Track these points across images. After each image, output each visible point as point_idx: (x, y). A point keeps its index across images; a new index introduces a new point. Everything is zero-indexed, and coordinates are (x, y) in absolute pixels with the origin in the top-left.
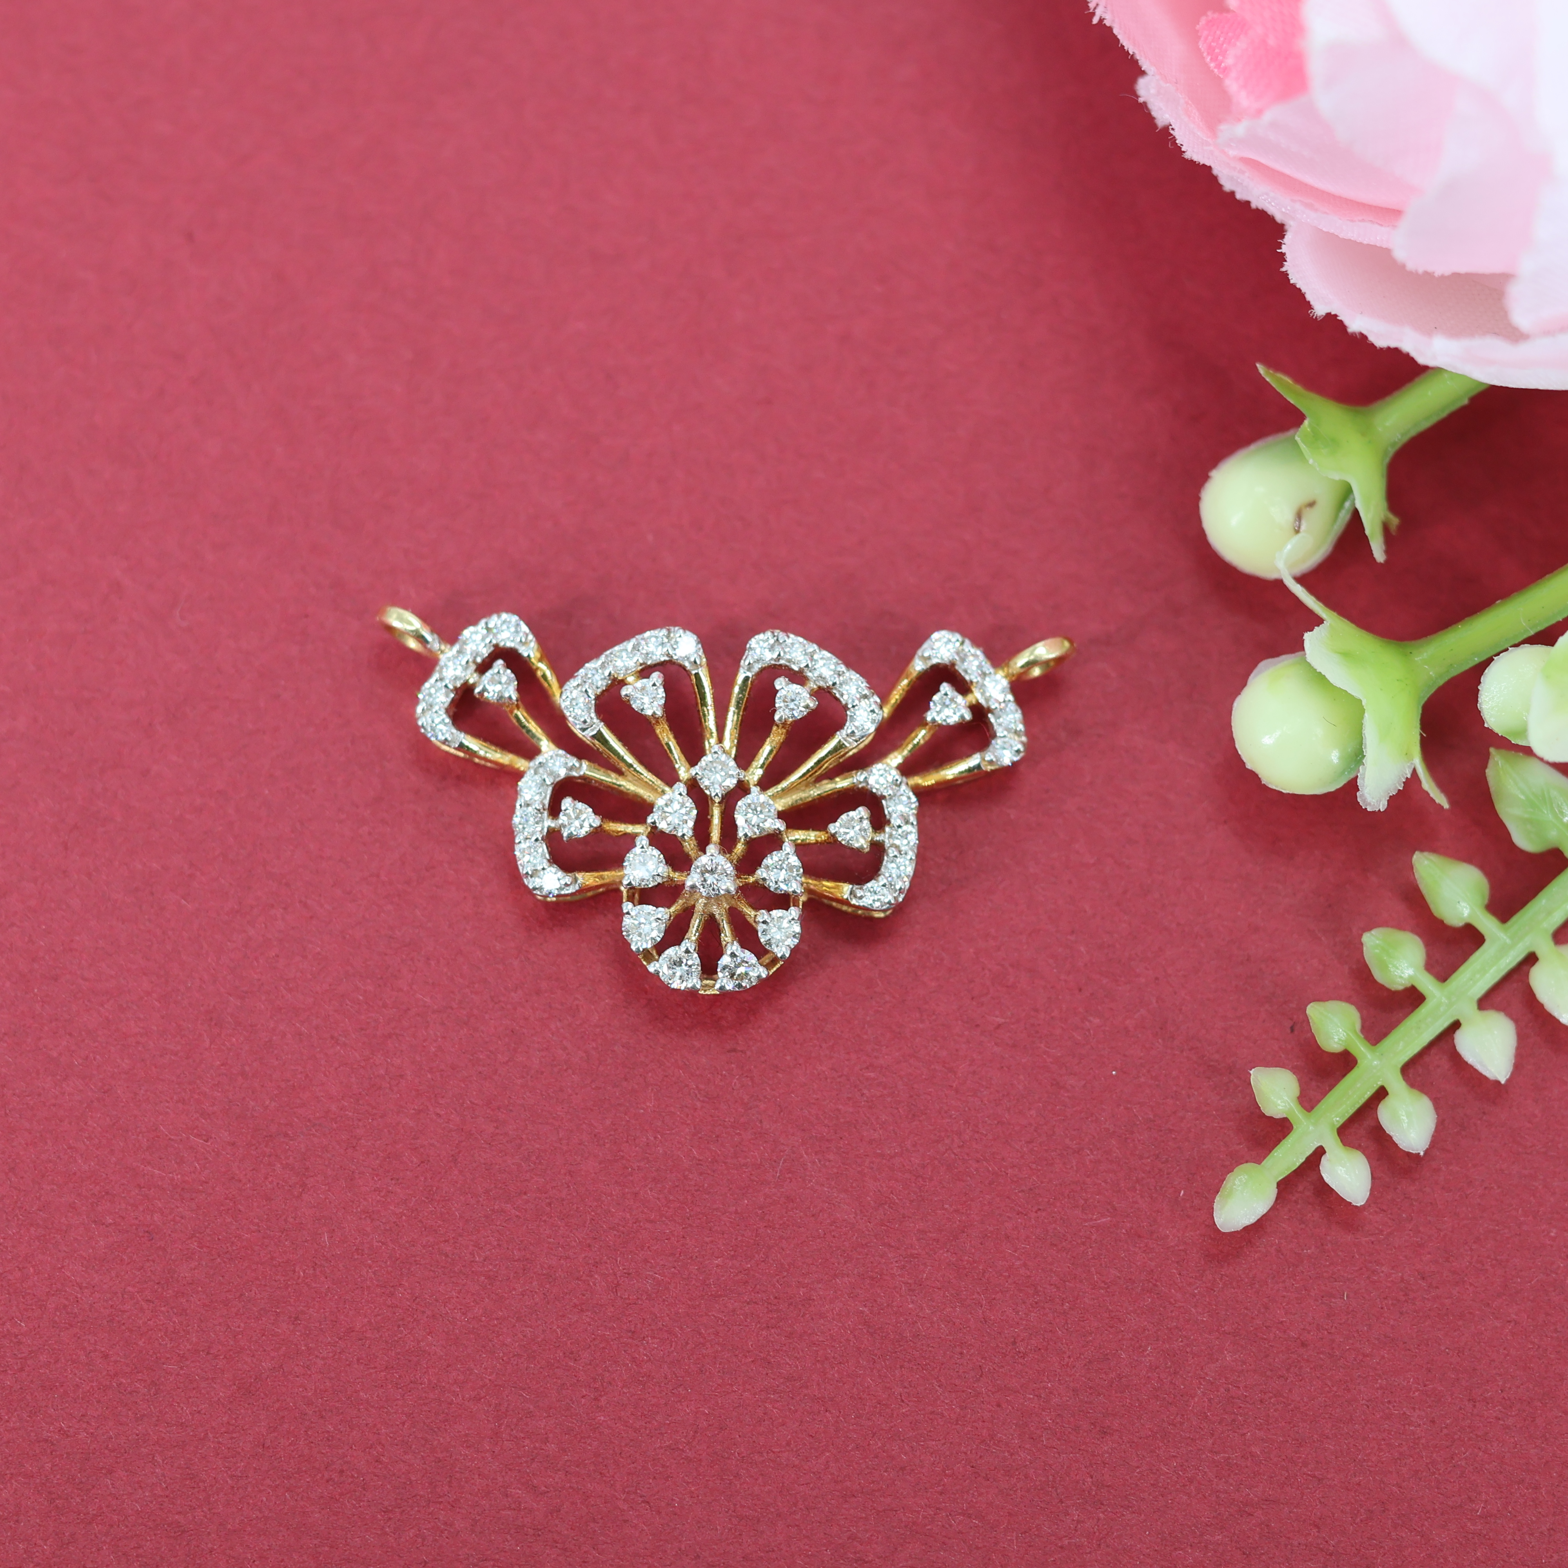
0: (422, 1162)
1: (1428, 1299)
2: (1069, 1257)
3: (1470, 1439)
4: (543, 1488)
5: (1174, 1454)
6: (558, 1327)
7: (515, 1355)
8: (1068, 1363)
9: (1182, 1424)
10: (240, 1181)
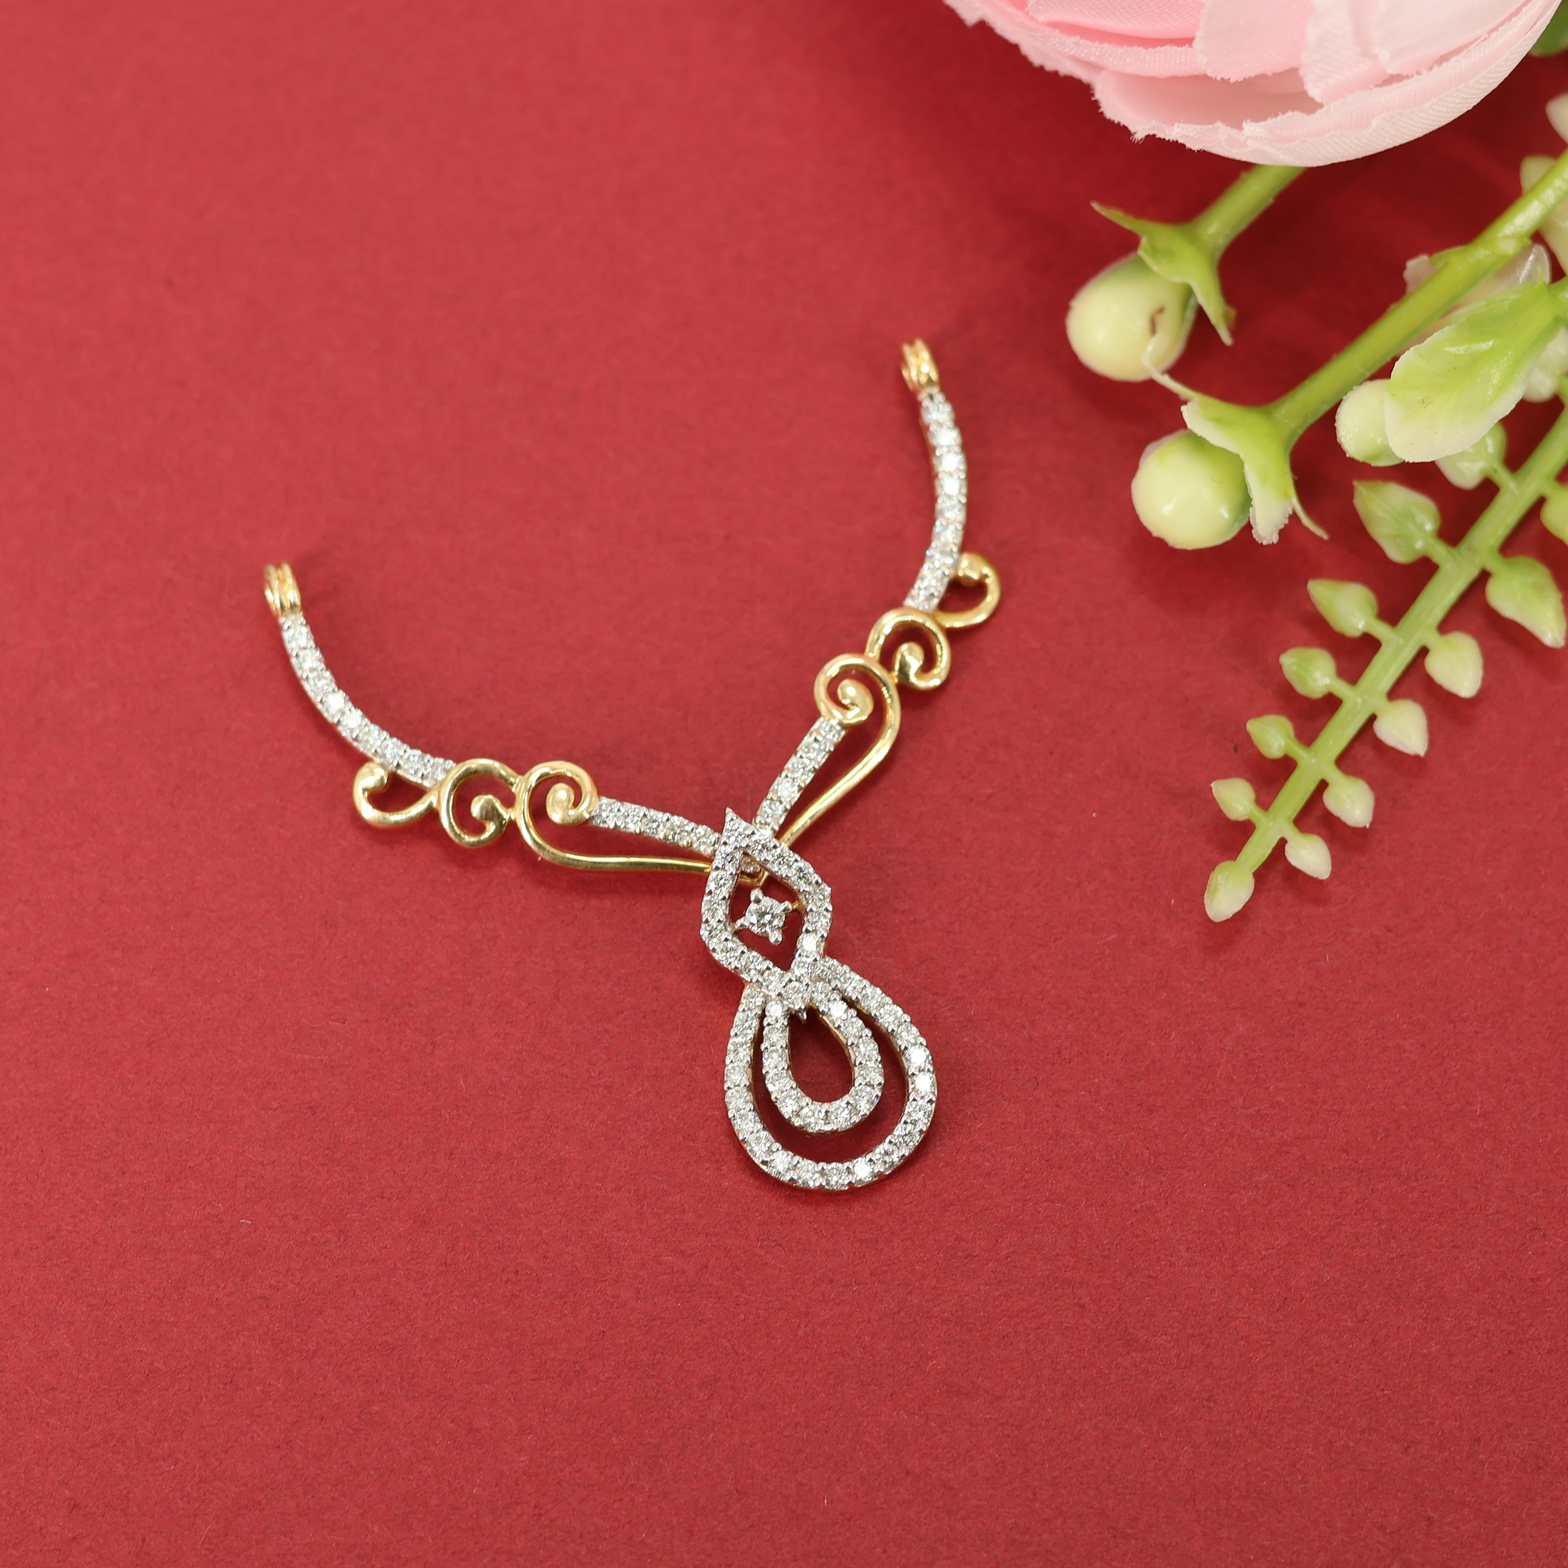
0: (530, 1004)
1: (1397, 947)
2: (1089, 973)
3: (1457, 1054)
4: (689, 1251)
5: (1213, 1116)
7: (641, 1147)
8: (1108, 1059)
9: (1214, 1090)
10: (379, 1050)
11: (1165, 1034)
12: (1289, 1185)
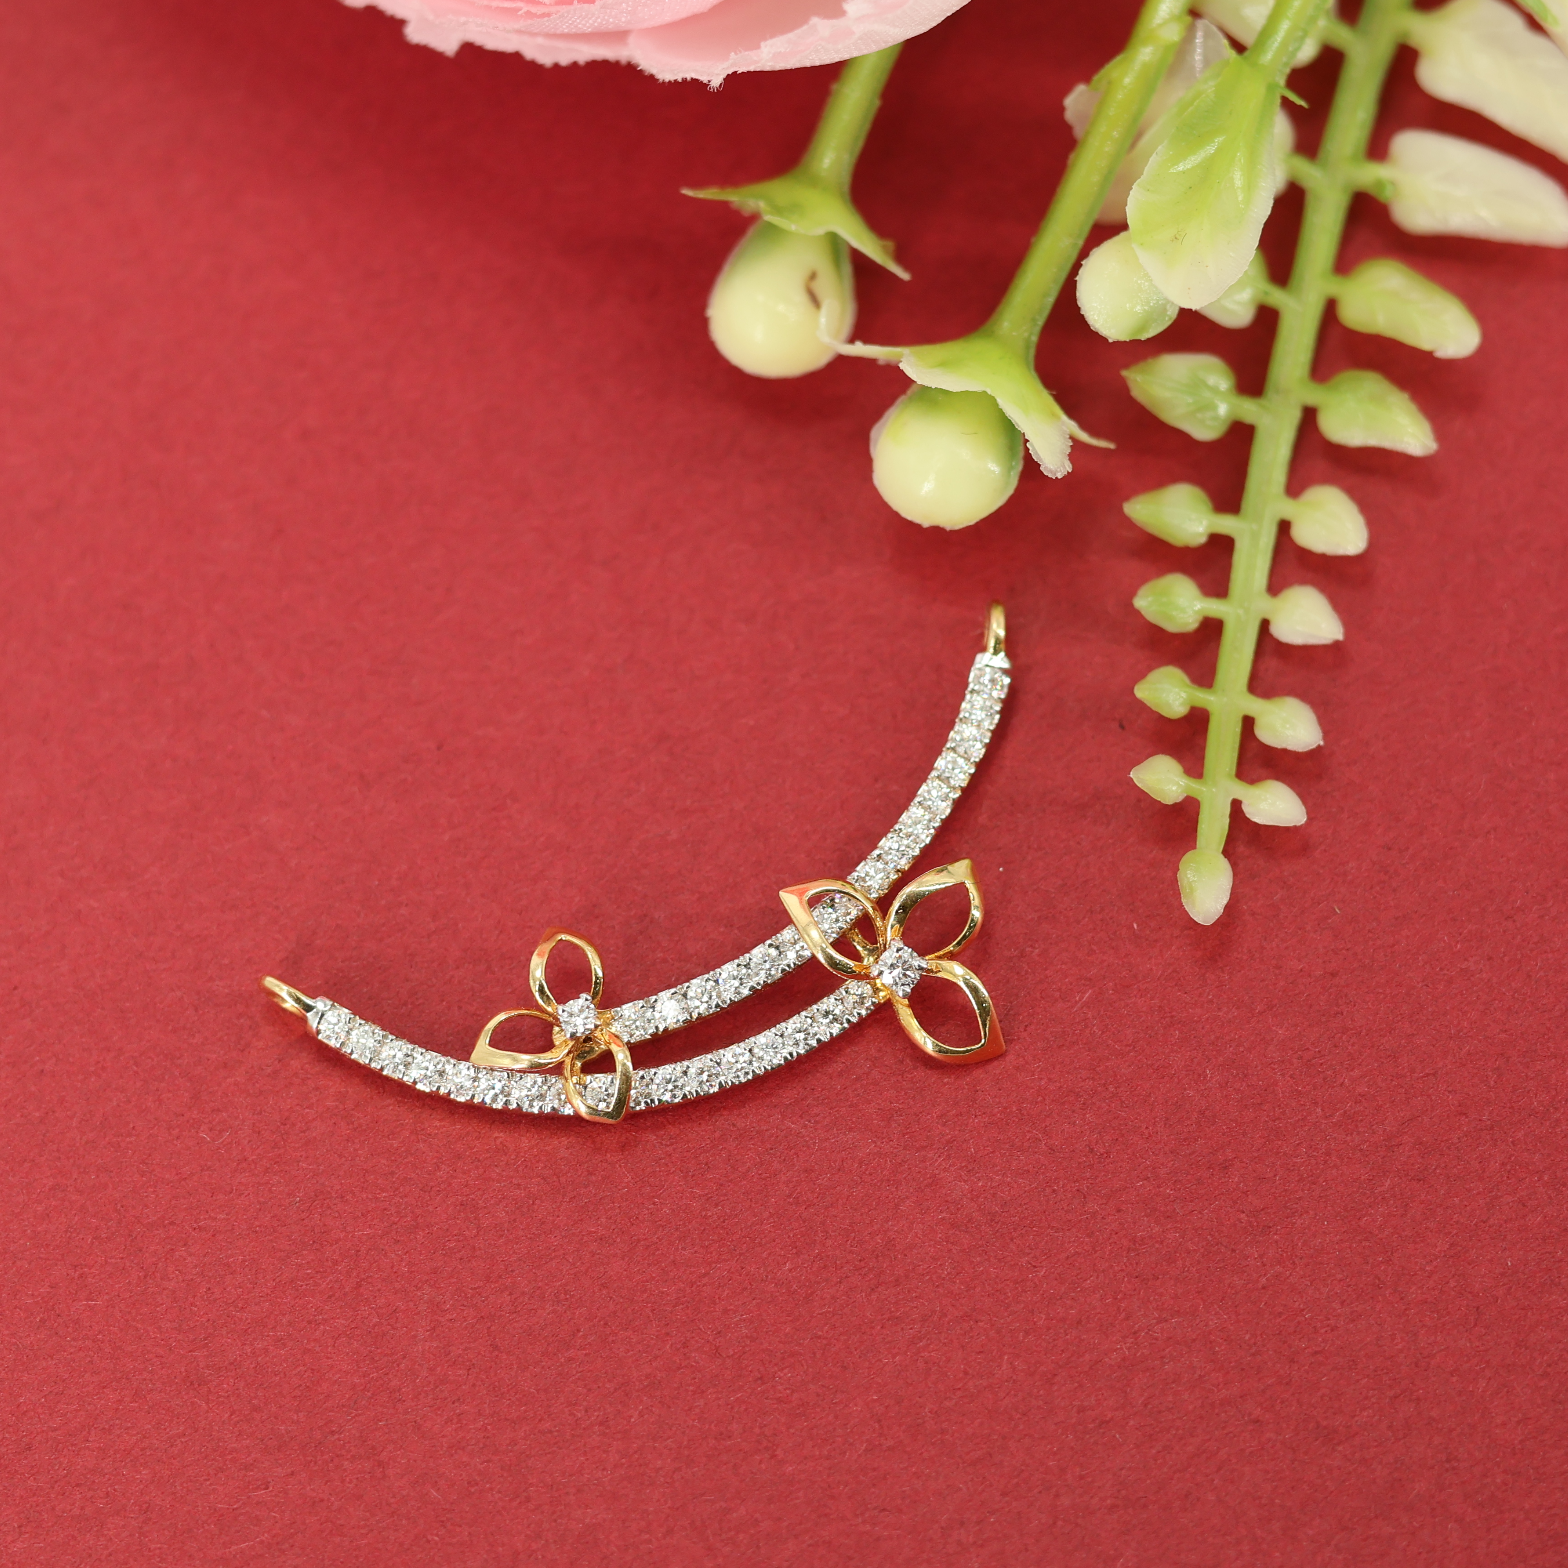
0: (469, 1370)
1: (1407, 863)
2: (1081, 1046)
3: (1532, 950)
5: (1297, 1142)
6: (694, 1420)
7: (674, 1472)
8: (1149, 1133)
9: (1284, 1113)
10: (322, 1500)
11: (1199, 1075)
12: (1419, 1180)
